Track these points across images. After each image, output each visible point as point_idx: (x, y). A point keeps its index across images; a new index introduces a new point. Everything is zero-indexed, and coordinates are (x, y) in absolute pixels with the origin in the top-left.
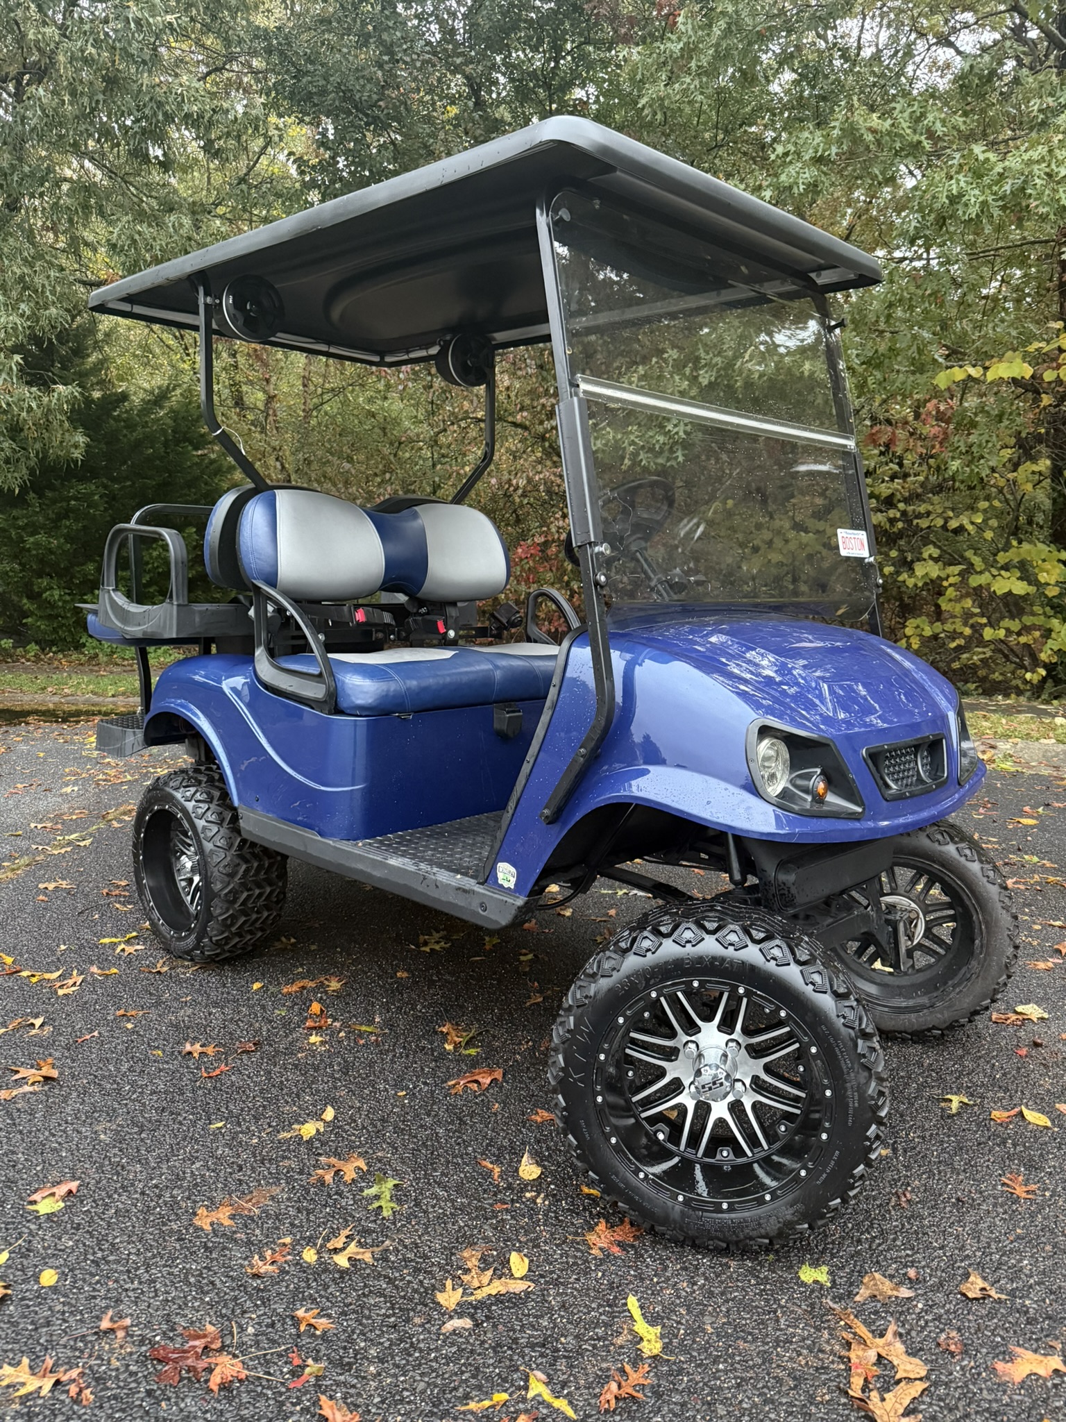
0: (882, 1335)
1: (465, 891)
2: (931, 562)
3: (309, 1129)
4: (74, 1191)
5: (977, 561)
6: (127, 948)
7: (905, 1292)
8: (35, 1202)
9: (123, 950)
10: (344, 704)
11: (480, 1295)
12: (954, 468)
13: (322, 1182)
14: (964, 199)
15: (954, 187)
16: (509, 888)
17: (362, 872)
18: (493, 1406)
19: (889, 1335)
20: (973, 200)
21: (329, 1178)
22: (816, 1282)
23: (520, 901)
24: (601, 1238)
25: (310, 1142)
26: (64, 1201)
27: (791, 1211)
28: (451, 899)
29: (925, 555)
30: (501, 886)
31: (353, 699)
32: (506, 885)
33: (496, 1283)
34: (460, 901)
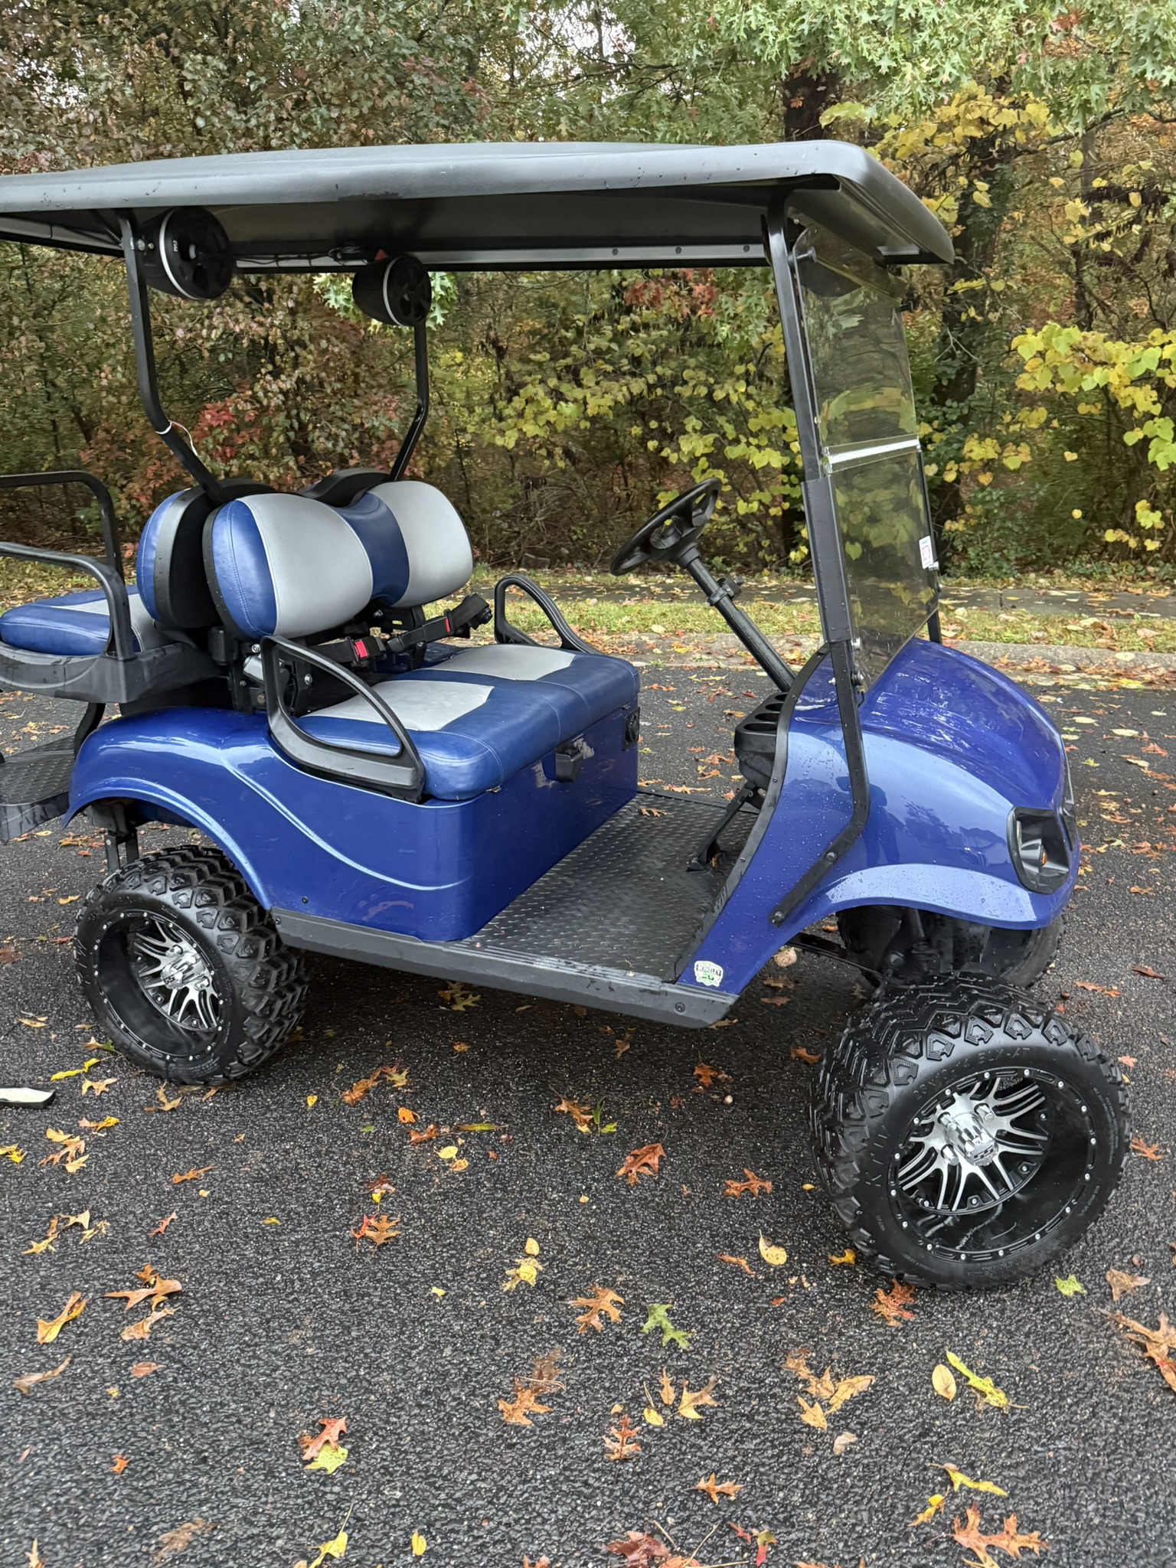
0: (1158, 1328)
1: (653, 993)
2: (695, 436)
3: (528, 1271)
4: (344, 1429)
5: (730, 430)
6: (95, 1085)
7: (1143, 1281)
8: (312, 1460)
9: (91, 1088)
10: (437, 789)
11: (837, 1404)
12: (724, 334)
13: (593, 1330)
14: (762, 35)
15: (752, 19)
16: (713, 987)
17: (494, 977)
18: (937, 1511)
19: (1164, 1327)
20: (771, 38)
21: (596, 1322)
22: (1076, 1293)
23: (730, 1000)
24: (890, 1307)
25: (539, 1286)
26: (343, 1446)
27: (1057, 1242)
28: (632, 1001)
29: (689, 428)
30: (702, 984)
31: (452, 783)
32: (708, 983)
33: (842, 1386)
34: (647, 1002)
